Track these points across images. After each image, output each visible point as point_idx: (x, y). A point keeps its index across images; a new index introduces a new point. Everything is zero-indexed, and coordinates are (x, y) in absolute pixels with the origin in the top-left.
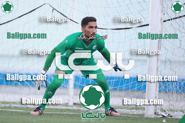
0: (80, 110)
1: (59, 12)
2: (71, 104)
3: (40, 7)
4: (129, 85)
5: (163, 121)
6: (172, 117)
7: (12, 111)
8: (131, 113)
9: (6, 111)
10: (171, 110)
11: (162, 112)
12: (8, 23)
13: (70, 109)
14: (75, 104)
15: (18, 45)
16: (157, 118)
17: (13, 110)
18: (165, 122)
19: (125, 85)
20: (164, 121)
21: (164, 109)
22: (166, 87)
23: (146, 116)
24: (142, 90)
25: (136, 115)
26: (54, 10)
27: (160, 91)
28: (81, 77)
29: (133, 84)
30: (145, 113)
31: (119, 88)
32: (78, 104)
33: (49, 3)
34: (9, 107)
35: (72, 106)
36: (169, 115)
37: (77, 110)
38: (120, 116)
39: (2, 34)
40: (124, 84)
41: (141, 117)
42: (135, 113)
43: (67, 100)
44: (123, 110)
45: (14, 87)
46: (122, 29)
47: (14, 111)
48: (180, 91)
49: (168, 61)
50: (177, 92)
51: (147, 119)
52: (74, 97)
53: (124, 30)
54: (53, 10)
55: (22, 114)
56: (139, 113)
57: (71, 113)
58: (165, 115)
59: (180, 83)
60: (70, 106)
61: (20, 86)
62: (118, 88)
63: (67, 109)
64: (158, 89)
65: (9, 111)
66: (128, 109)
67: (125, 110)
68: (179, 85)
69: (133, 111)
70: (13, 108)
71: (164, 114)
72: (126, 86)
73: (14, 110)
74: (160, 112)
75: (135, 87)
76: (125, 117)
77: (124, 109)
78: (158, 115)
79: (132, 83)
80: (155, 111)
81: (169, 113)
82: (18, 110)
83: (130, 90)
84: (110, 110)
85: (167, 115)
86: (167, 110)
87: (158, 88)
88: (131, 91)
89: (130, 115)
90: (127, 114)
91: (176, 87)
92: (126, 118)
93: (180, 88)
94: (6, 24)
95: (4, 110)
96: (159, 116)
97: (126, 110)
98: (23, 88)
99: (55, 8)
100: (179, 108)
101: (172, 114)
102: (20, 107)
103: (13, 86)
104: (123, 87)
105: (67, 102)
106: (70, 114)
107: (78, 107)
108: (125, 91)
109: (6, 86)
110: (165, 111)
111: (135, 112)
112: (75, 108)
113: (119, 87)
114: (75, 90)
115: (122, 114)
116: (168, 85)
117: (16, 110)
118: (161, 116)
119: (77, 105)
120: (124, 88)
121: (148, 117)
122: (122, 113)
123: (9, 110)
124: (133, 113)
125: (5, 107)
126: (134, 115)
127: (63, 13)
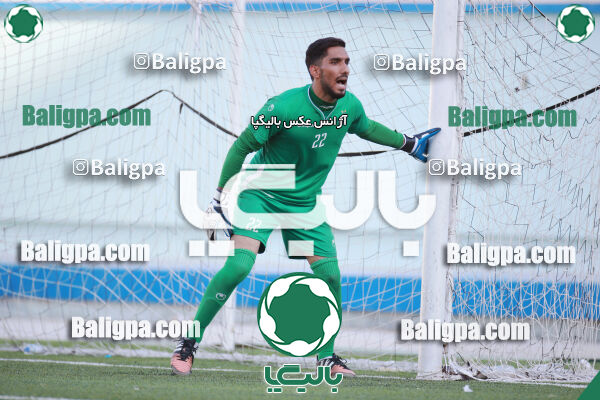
0: (251, 362)
1: (197, 112)
2: (229, 346)
3: (148, 98)
4: (376, 298)
5: (462, 390)
6: (486, 378)
7: (78, 366)
8: (382, 369)
9: (64, 365)
10: (485, 362)
11: (461, 365)
12: (67, 140)
13: (226, 361)
14: (238, 346)
15: (91, 197)
16: (449, 382)
17: (81, 363)
18: (470, 391)
19: (367, 297)
20: (467, 389)
21: (466, 359)
22: (470, 302)
23: (419, 377)
24: (409, 311)
25: (395, 374)
26: (184, 107)
27: (455, 313)
28: (254, 278)
29: (387, 295)
30: (419, 368)
31: (353, 305)
32: (246, 347)
33: (170, 89)
34: (72, 356)
35: (231, 353)
36: (479, 373)
37: (245, 362)
38: (355, 378)
39: (51, 168)
40: (365, 295)
41: (408, 380)
42: (394, 369)
43: (219, 336)
44: (361, 361)
45: (83, 304)
46: (358, 154)
47: (82, 366)
48: (507, 313)
49: (476, 235)
50: (498, 316)
51: (423, 383)
52: (237, 330)
53: (362, 157)
54: (182, 106)
55: (103, 372)
56: (401, 370)
57: (231, 370)
58: (470, 374)
59: (507, 292)
60: (226, 352)
61: (98, 300)
62: (349, 307)
63: (219, 361)
64: (450, 309)
65: (70, 365)
66: (375, 359)
67: (367, 360)
68: (504, 298)
69: (387, 363)
70: (82, 357)
71: (465, 371)
72: (369, 301)
73: (84, 363)
74: (455, 367)
75: (392, 302)
76: (368, 379)
77: (365, 358)
78: (451, 374)
79: (384, 291)
80: (443, 362)
81: (480, 369)
82: (93, 362)
83: (379, 310)
84: (331, 360)
85: (475, 374)
86: (475, 361)
87: (451, 304)
88: (381, 312)
89: (379, 373)
90: (371, 371)
91: (497, 302)
92: (369, 382)
93: (506, 304)
94: (61, 143)
95: (57, 362)
96: (453, 377)
97: (370, 362)
98: (105, 306)
99: (187, 102)
100: (505, 357)
101: (486, 371)
102: (98, 355)
103: (80, 300)
104: (361, 302)
105: (217, 341)
106: (227, 373)
107: (246, 356)
108: (366, 312)
109: (61, 302)
110: (469, 364)
111: (393, 366)
112: (240, 356)
113: (351, 302)
114: (240, 311)
115: (360, 372)
116: (477, 296)
117: (88, 364)
118: (459, 377)
119: (243, 349)
120: (364, 305)
121: (427, 378)
122: (360, 368)
123: (72, 363)
124: (388, 369)
125: (60, 356)
126: (389, 373)
127: (205, 114)
